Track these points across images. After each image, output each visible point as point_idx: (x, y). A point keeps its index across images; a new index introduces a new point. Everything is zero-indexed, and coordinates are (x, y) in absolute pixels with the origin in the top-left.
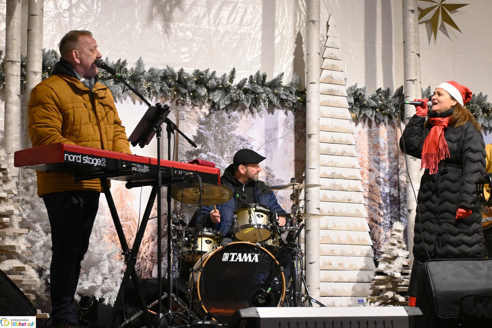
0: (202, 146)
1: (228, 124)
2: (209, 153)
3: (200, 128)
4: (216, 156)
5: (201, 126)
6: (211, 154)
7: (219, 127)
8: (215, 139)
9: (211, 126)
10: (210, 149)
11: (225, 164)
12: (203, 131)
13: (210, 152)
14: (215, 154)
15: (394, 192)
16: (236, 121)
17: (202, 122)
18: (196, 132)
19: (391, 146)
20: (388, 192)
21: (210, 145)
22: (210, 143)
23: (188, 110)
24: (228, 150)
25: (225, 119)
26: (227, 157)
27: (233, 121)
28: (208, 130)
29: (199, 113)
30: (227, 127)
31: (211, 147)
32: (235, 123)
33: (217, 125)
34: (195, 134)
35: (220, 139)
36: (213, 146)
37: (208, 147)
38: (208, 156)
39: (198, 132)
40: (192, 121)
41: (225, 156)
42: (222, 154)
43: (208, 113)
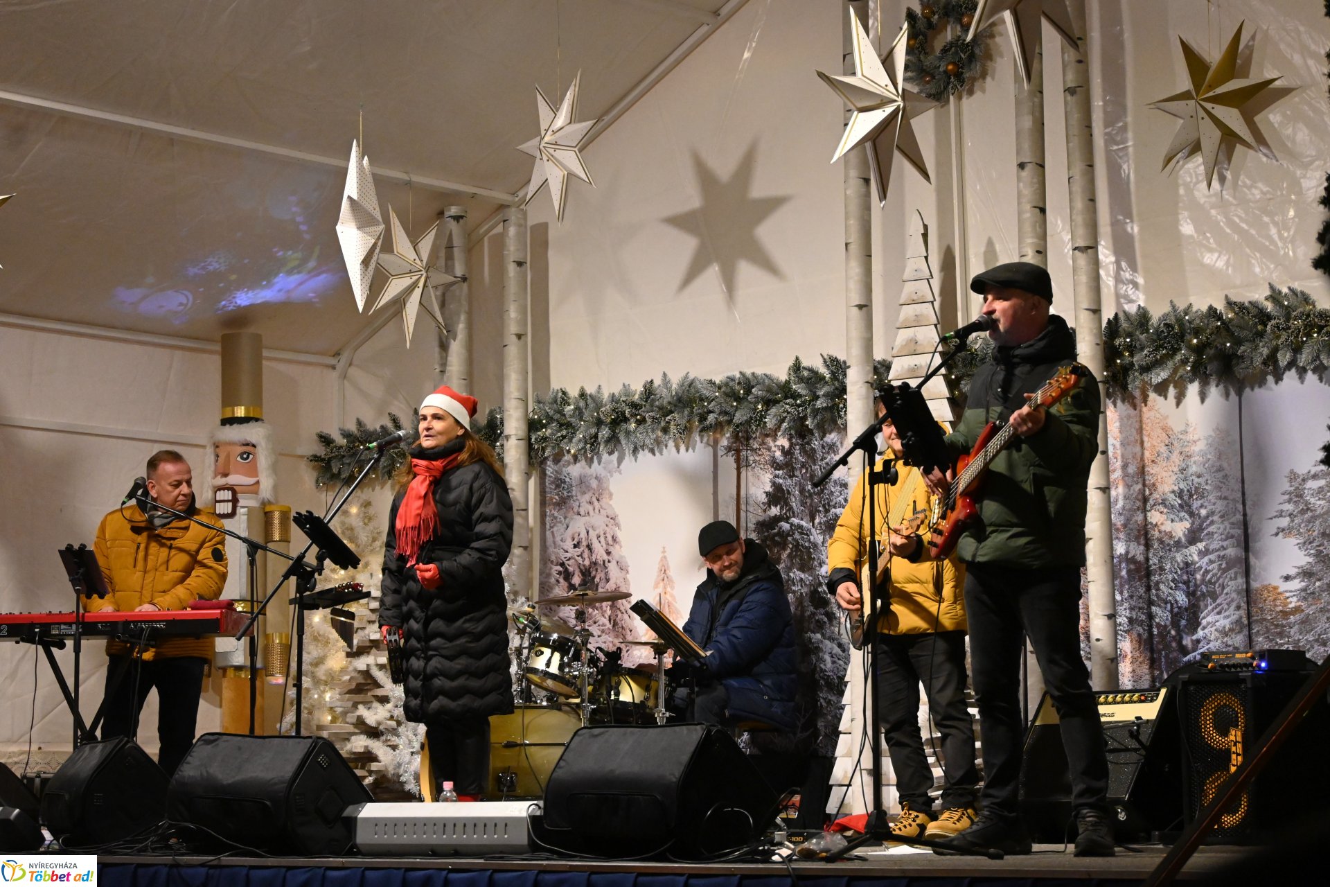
0: (781, 509)
1: (822, 460)
2: (793, 519)
3: (777, 476)
4: (803, 523)
5: (777, 472)
6: (795, 521)
7: (807, 469)
8: (802, 491)
9: (793, 469)
10: (793, 513)
11: (816, 536)
12: (781, 481)
13: (794, 517)
14: (802, 519)
15: (1137, 551)
16: (834, 451)
17: (778, 464)
18: (770, 484)
19: (1129, 448)
20: (1123, 552)
21: (794, 504)
22: (794, 500)
23: (755, 447)
24: (821, 509)
25: (815, 451)
26: (820, 523)
27: (828, 453)
28: (791, 477)
29: (773, 449)
30: (820, 466)
31: (795, 508)
32: (833, 455)
33: (803, 466)
34: (768, 488)
35: (809, 490)
36: (799, 505)
37: (791, 509)
38: (792, 525)
39: (774, 484)
40: (762, 466)
41: (817, 521)
42: (812, 519)
43: (786, 445)
